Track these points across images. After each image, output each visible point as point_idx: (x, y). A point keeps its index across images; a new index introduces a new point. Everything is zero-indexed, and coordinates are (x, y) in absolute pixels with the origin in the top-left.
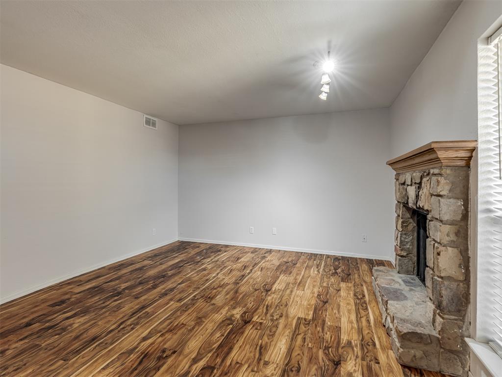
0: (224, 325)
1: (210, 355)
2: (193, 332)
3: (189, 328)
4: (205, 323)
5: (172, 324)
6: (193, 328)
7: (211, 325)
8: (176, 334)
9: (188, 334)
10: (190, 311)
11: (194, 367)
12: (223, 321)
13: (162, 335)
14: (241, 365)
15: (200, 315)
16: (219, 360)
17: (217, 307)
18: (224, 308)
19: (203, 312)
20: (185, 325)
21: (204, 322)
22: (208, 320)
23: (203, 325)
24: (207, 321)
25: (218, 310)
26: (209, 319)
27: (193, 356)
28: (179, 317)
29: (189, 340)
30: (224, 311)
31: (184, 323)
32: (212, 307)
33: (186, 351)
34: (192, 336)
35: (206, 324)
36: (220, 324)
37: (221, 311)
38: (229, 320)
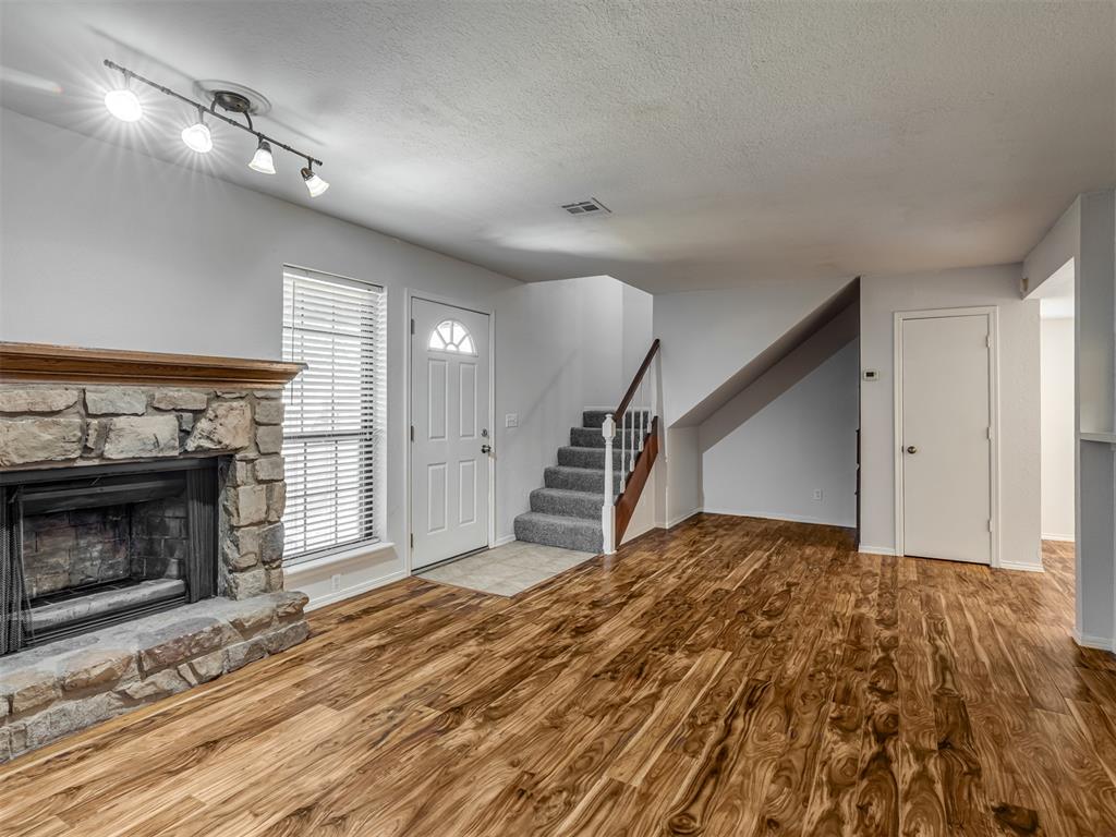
0: (506, 708)
1: (542, 669)
2: (569, 700)
3: (577, 708)
4: (542, 716)
5: (614, 720)
6: (569, 707)
7: (532, 710)
8: (601, 700)
9: (577, 698)
10: (579, 748)
11: (565, 660)
12: (505, 716)
13: (627, 700)
14: (502, 657)
15: (554, 734)
16: (531, 663)
17: (508, 752)
18: (490, 748)
19: (546, 743)
20: (585, 715)
21: (546, 718)
22: (537, 721)
23: (549, 710)
24: (540, 719)
25: (507, 745)
26: (534, 723)
27: (567, 670)
28: (604, 735)
29: (576, 689)
30: (495, 739)
31: (589, 720)
32: (521, 756)
33: (578, 676)
34: (571, 694)
35: (543, 713)
36: (512, 712)
37: (501, 741)
38: (490, 718)
